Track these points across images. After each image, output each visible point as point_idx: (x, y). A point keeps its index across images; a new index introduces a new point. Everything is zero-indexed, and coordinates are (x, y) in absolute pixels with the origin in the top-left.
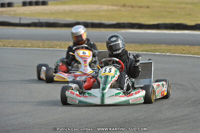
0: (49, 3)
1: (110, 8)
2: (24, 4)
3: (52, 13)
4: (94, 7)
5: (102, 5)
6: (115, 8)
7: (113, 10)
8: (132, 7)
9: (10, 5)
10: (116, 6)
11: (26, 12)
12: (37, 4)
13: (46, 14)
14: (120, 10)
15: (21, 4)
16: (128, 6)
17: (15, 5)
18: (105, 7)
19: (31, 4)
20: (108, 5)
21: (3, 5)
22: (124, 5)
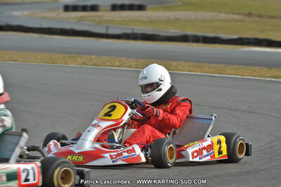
0: (148, 7)
1: (231, 16)
2: (114, 8)
3: (151, 22)
4: (209, 15)
5: (220, 12)
6: (236, 17)
7: (235, 21)
8: (261, 16)
9: (94, 8)
10: (239, 14)
11: (116, 19)
12: (131, 7)
13: (143, 22)
14: (243, 21)
15: (109, 8)
16: (255, 15)
17: (101, 8)
18: (223, 16)
19: (122, 7)
20: (227, 13)
21: (84, 8)
22: (250, 14)
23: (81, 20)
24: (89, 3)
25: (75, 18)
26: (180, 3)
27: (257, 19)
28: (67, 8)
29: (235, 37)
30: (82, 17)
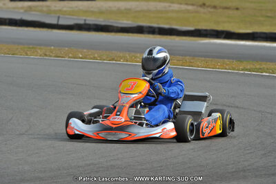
1: (184, 7)
3: (101, 12)
4: (161, 6)
5: (173, 3)
6: (190, 8)
8: (215, 7)
10: (193, 5)
11: (65, 9)
13: (93, 12)
14: (197, 12)
16: (208, 6)
18: (176, 7)
20: (181, 4)
22: (203, 5)
23: (28, 9)
25: (22, 8)
29: (191, 28)
30: (30, 7)
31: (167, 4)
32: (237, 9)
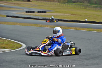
0: (47, 12)
1: (68, 15)
2: (38, 12)
3: (48, 16)
5: (65, 14)
6: (69, 15)
7: (68, 16)
8: (75, 15)
9: (33, 12)
10: (70, 14)
11: (39, 15)
12: (43, 12)
13: (46, 16)
14: (71, 16)
15: (37, 12)
17: (35, 12)
18: (66, 15)
19: (40, 12)
20: (67, 14)
21: (31, 12)
22: (72, 14)
23: (30, 15)
24: (32, 11)
25: (29, 14)
26: (54, 11)
27: (74, 15)
28: (27, 12)
30: (31, 14)
31: (63, 14)
32: (81, 15)
